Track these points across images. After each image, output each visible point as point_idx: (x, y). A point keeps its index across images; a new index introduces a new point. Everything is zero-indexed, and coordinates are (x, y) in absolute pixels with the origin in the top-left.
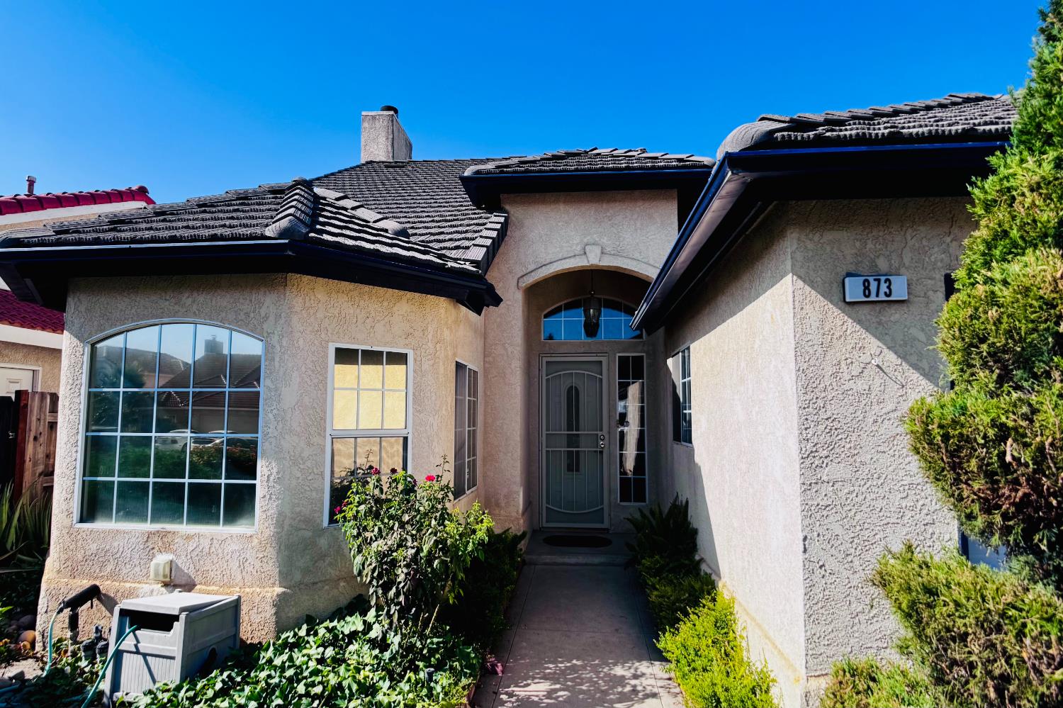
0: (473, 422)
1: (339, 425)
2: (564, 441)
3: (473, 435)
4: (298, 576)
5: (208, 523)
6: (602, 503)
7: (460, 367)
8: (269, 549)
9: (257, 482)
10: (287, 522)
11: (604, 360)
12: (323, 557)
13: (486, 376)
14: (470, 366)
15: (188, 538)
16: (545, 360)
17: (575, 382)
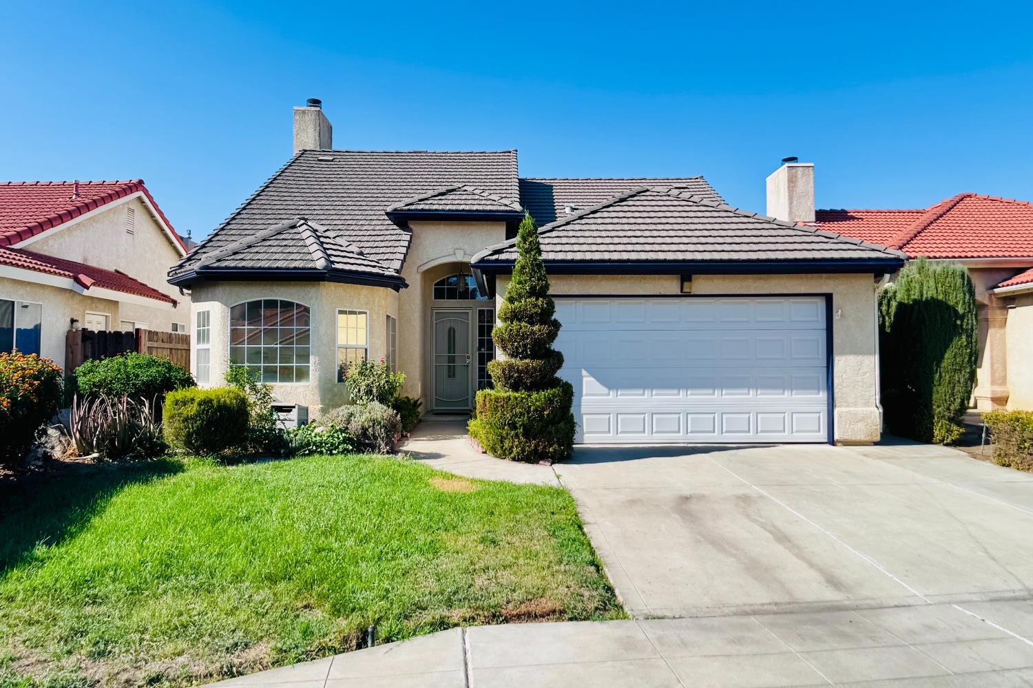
0: (394, 346)
1: (340, 343)
2: (446, 359)
3: (394, 351)
4: (327, 402)
5: (288, 382)
6: (468, 395)
7: (388, 317)
8: (316, 390)
9: (310, 365)
10: (323, 380)
11: (470, 312)
12: (336, 395)
13: (399, 321)
14: (392, 316)
15: (281, 387)
16: (435, 311)
17: (453, 325)
